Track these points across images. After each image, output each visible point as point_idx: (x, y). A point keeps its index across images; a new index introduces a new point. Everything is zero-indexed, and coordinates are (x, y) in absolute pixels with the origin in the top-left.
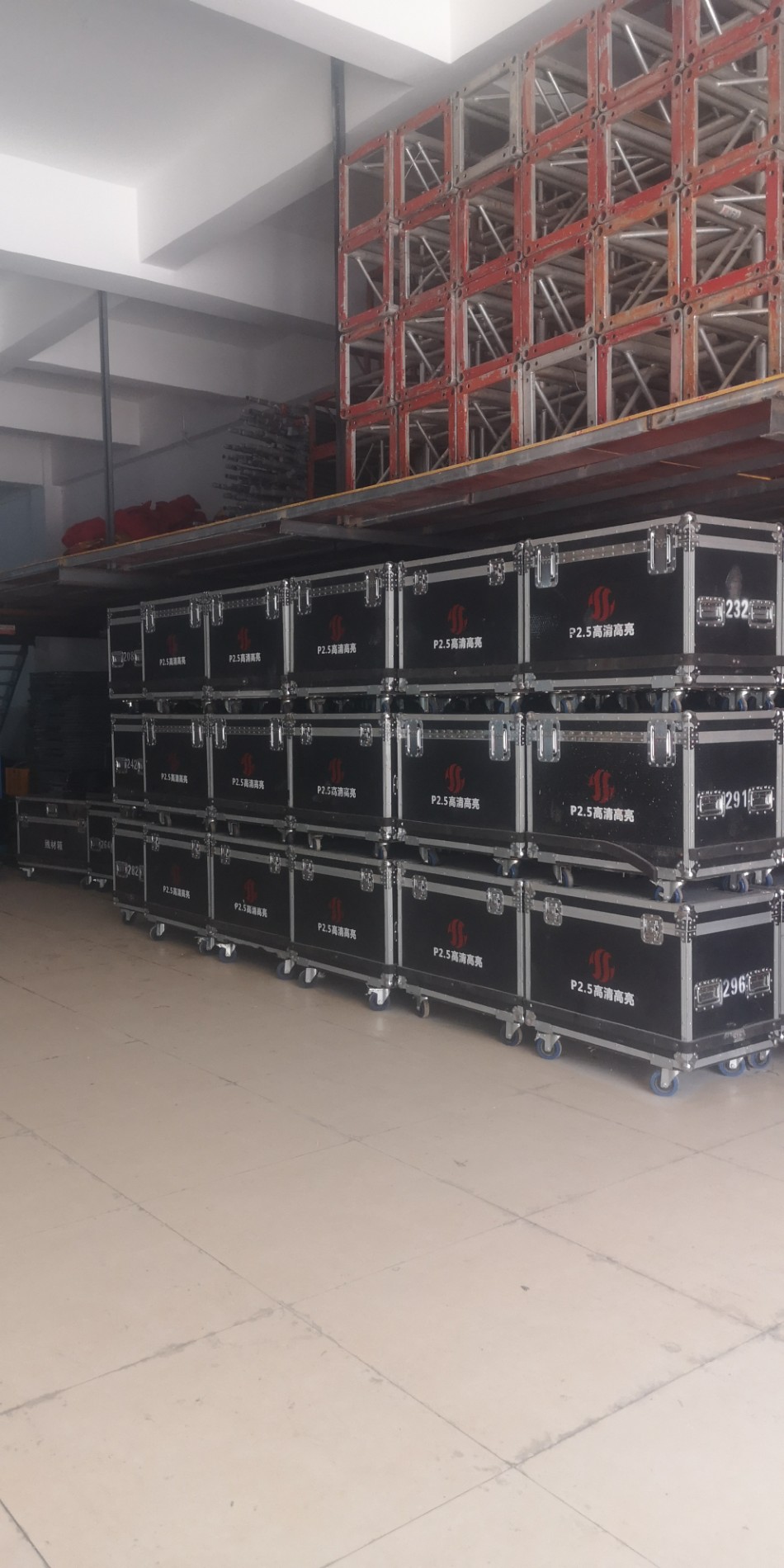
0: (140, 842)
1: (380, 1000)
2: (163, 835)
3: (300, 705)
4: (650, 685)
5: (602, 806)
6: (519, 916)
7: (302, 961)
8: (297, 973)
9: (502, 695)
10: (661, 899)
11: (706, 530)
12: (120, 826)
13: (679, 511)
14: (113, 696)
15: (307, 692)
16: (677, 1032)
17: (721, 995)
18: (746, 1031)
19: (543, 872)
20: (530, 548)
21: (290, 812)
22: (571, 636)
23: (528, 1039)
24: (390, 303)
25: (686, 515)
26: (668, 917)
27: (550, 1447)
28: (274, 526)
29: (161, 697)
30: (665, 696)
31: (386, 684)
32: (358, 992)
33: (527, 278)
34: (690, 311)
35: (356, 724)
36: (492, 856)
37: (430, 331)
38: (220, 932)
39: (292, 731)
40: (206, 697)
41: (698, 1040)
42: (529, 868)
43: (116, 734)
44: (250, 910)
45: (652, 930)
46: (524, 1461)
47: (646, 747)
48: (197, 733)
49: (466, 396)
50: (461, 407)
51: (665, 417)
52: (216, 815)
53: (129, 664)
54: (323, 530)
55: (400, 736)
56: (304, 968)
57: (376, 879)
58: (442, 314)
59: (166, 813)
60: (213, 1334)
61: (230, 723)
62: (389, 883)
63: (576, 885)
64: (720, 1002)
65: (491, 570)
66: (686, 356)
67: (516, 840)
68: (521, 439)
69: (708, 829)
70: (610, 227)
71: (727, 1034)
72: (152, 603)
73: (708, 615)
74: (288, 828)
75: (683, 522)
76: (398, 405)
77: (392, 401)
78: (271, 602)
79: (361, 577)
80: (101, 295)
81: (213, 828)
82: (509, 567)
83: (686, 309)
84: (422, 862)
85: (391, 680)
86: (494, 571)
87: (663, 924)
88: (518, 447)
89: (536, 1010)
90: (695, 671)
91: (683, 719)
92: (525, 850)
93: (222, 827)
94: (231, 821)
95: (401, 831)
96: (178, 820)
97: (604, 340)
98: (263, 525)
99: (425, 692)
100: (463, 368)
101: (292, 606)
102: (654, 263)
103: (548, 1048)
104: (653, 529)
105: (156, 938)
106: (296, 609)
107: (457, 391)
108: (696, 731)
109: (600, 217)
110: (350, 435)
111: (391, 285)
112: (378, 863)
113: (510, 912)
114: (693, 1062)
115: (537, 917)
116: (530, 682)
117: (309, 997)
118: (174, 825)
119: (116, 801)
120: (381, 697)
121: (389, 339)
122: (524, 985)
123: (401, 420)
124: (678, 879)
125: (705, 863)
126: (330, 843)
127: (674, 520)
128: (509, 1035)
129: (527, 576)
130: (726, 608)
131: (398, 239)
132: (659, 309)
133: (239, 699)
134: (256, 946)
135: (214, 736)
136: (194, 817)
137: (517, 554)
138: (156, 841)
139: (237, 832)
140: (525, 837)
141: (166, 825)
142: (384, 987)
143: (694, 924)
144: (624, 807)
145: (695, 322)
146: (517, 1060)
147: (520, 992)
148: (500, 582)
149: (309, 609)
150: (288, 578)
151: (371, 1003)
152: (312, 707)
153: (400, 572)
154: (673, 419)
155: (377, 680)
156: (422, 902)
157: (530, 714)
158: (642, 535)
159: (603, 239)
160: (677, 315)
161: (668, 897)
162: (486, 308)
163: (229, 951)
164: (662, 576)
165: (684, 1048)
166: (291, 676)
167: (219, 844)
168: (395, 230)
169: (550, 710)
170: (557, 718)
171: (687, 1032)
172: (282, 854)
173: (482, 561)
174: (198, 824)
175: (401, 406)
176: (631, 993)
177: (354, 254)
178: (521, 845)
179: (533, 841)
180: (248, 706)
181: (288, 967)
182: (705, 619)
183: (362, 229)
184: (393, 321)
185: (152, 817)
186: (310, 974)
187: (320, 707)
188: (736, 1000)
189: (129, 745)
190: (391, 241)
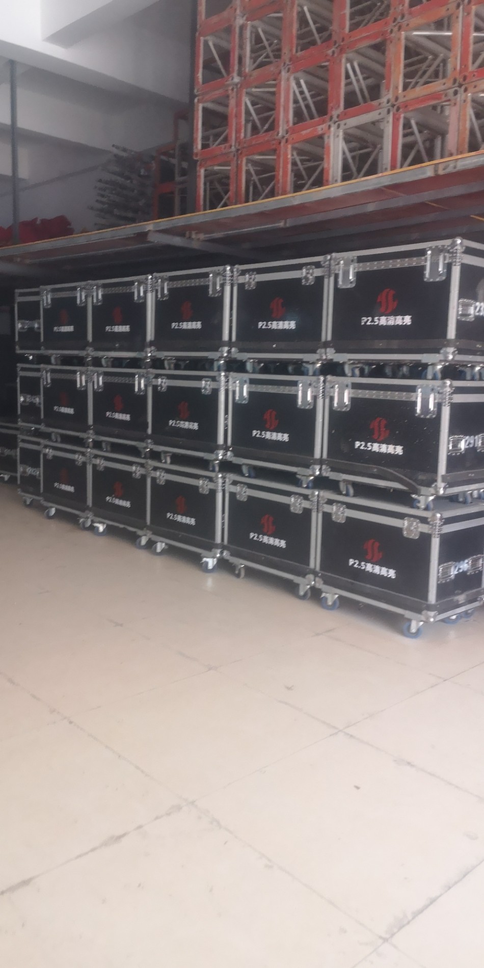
0: (38, 453)
1: (210, 566)
2: (55, 448)
3: (157, 363)
4: (420, 360)
5: (379, 442)
6: (314, 515)
7: (154, 538)
8: (151, 545)
9: (307, 362)
10: (418, 508)
11: (469, 251)
12: (23, 441)
13: (452, 236)
14: (19, 351)
15: (162, 355)
16: (425, 596)
17: (453, 572)
18: (467, 595)
19: (333, 486)
20: (335, 259)
21: (148, 437)
22: (363, 324)
23: (315, 595)
24: (235, 74)
25: (456, 239)
26: (424, 520)
27: (408, 923)
28: (142, 236)
29: (54, 354)
30: (430, 369)
31: (222, 351)
32: (196, 560)
33: (341, 61)
34: (466, 90)
35: (200, 378)
36: (295, 474)
37: (262, 99)
38: (95, 515)
39: (152, 382)
40: (88, 355)
41: (439, 602)
42: (321, 483)
43: (21, 377)
44: (118, 502)
45: (411, 529)
46: (393, 935)
47: (415, 403)
48: (81, 380)
49: (290, 146)
50: (286, 154)
51: (448, 166)
52: (94, 437)
53: (31, 329)
54: (177, 241)
55: (231, 388)
56: (156, 542)
57: (211, 486)
58: (274, 86)
59: (57, 433)
60: (140, 827)
61: (106, 374)
62: (220, 488)
63: (355, 495)
64: (452, 577)
65: (304, 274)
66: (461, 124)
67: (315, 464)
68: (330, 178)
69: (455, 461)
70: (408, 25)
71: (456, 598)
72: (49, 287)
73: (465, 312)
74: (147, 448)
75: (454, 245)
76: (238, 150)
77: (233, 147)
78: (138, 291)
79: (206, 275)
80: (12, 63)
81: (91, 445)
82: (318, 272)
83: (463, 88)
84: (243, 475)
85: (226, 349)
86: (307, 275)
87: (420, 525)
88: (328, 185)
89: (322, 577)
90: (454, 352)
91: (444, 385)
92: (320, 470)
93: (97, 445)
94: (105, 441)
95: (229, 453)
96: (66, 439)
97: (398, 109)
98: (134, 234)
99: (250, 359)
100: (288, 126)
101: (154, 293)
102: (430, 57)
103: (330, 603)
104: (430, 248)
105: (49, 518)
106: (157, 296)
107: (283, 142)
108: (453, 393)
109: (400, 17)
110: (200, 172)
111: (236, 62)
112: (212, 474)
113: (307, 513)
114: (434, 617)
115: (327, 516)
116: (331, 354)
117: (159, 563)
118: (62, 442)
119: (20, 424)
120: (218, 360)
121: (232, 102)
122: (315, 559)
123: (239, 162)
124: (432, 495)
125: (451, 485)
126: (176, 459)
127: (447, 242)
128: (302, 593)
129: (332, 279)
130: (476, 308)
131: (242, 28)
132: (443, 87)
133: (112, 358)
134: (122, 526)
135: (93, 382)
136: (77, 437)
137: (325, 262)
138: (50, 453)
139: (109, 449)
140: (321, 462)
141: (56, 441)
142: (214, 557)
143: (442, 525)
144: (396, 444)
145: (469, 99)
146: (306, 611)
147: (312, 565)
148: (310, 283)
149: (166, 296)
150: (152, 274)
151: (204, 568)
152: (166, 365)
153: (235, 273)
154: (455, 167)
155: (216, 349)
156: (242, 502)
157: (329, 377)
158: (422, 252)
159: (401, 34)
160: (456, 93)
161: (423, 507)
162: (306, 83)
163: (101, 528)
164: (434, 283)
165: (429, 608)
166: (152, 344)
167: (96, 456)
168: (240, 21)
169: (343, 374)
170: (349, 380)
171: (432, 597)
172: (142, 465)
173: (299, 267)
174: (80, 442)
175: (240, 152)
176: (394, 569)
177: (208, 38)
178: (317, 467)
179: (327, 465)
180: (117, 362)
181: (144, 541)
182: (462, 315)
183: (215, 19)
184: (237, 88)
185: (47, 436)
186: (160, 547)
187: (172, 366)
188: (462, 576)
189: (31, 386)
190: (237, 30)
